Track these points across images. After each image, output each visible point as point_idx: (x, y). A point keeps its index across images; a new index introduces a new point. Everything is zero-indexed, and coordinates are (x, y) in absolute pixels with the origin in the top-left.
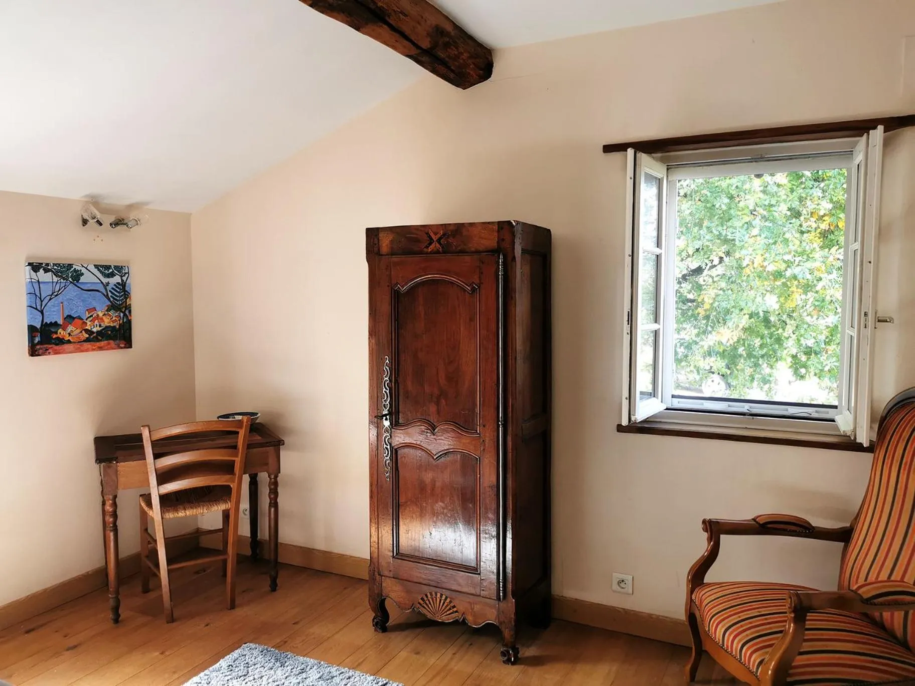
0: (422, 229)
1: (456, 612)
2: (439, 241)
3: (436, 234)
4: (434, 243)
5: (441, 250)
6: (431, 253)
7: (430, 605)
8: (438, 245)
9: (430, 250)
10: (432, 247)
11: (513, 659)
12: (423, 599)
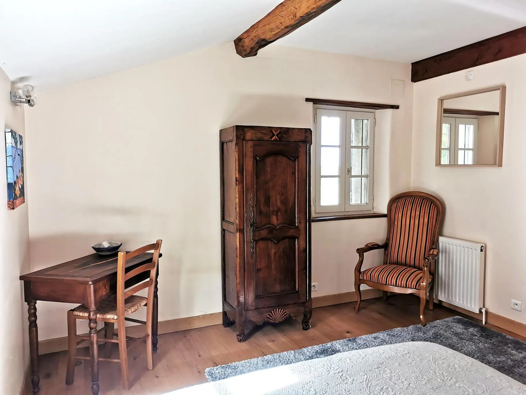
0: (269, 129)
1: (286, 314)
2: (277, 135)
3: (276, 132)
4: (275, 136)
5: (278, 140)
6: (273, 141)
7: (273, 317)
8: (277, 137)
9: (272, 140)
10: (274, 137)
11: (310, 326)
12: (269, 315)
